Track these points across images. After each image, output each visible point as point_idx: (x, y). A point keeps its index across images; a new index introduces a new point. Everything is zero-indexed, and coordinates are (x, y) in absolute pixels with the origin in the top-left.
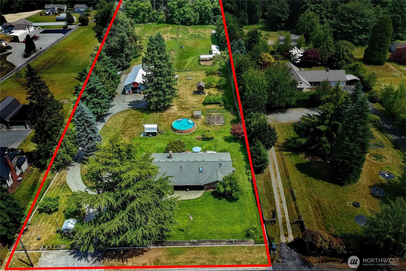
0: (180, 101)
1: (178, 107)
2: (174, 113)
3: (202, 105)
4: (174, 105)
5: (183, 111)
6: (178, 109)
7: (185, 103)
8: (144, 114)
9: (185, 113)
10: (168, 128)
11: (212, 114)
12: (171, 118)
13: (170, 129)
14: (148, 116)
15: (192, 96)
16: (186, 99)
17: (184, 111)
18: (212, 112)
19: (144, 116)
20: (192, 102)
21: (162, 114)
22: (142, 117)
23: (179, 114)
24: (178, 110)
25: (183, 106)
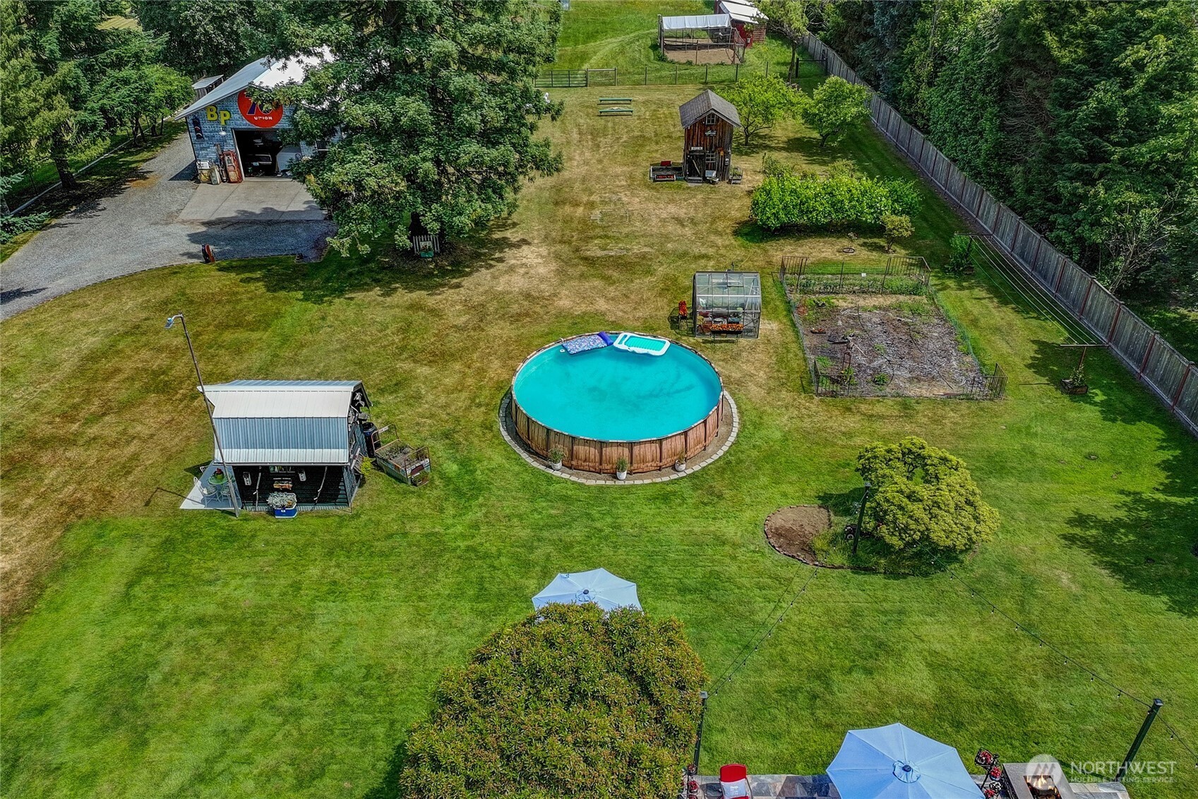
0: (567, 221)
1: (558, 257)
2: (528, 296)
3: (731, 240)
4: (524, 242)
5: (597, 283)
6: (553, 266)
7: (603, 228)
8: (287, 301)
9: (612, 291)
10: (477, 415)
11: (841, 303)
12: (500, 331)
13: (487, 427)
14: (313, 310)
15: (646, 193)
16: (608, 209)
17: (607, 279)
18: (834, 290)
19: (278, 315)
20: (655, 221)
21: (431, 301)
22: (263, 323)
23: (564, 303)
24: (559, 272)
25: (594, 250)
